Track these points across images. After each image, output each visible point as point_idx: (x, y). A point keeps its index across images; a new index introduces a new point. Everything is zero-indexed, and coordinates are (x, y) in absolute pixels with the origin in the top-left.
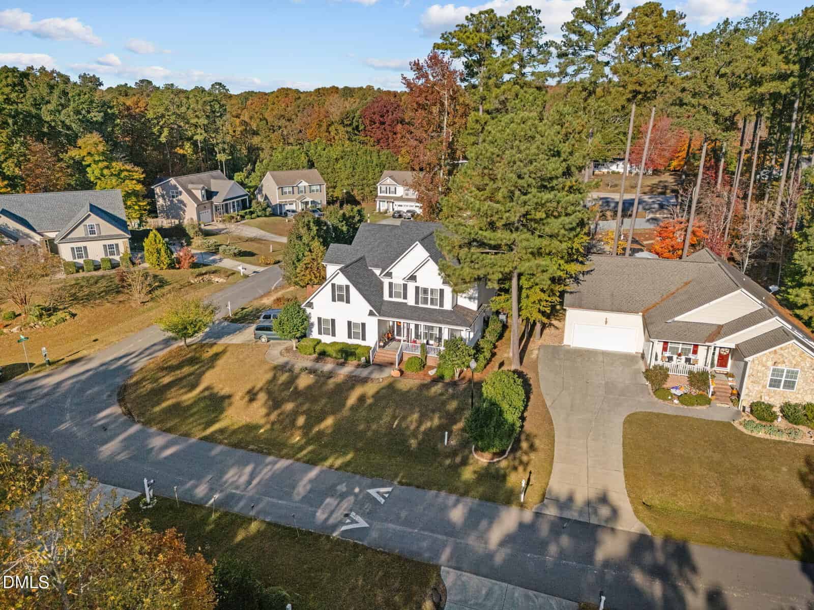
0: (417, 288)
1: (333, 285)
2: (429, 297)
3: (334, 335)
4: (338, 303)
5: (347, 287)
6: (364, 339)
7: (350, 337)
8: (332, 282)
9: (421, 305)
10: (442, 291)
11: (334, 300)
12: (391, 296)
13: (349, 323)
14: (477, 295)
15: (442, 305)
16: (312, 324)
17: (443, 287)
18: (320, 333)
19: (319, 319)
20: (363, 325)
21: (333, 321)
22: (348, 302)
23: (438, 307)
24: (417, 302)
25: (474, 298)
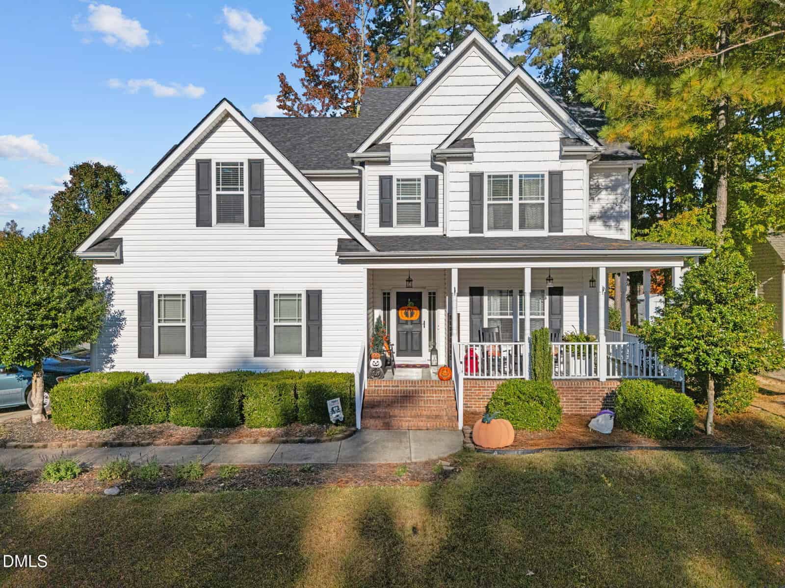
0: (476, 179)
1: (203, 166)
2: (516, 202)
3: (199, 351)
4: (220, 232)
5: (256, 166)
6: (315, 349)
7: (261, 349)
8: (200, 154)
9: (488, 234)
10: (556, 177)
11: (203, 221)
12: (385, 221)
13: (261, 298)
14: (627, 207)
15: (556, 223)
16: (118, 322)
17: (557, 166)
18: (145, 351)
19: (145, 299)
20: (314, 298)
21: (199, 299)
22: (257, 221)
23: (544, 233)
24: (475, 224)
25: (619, 217)
